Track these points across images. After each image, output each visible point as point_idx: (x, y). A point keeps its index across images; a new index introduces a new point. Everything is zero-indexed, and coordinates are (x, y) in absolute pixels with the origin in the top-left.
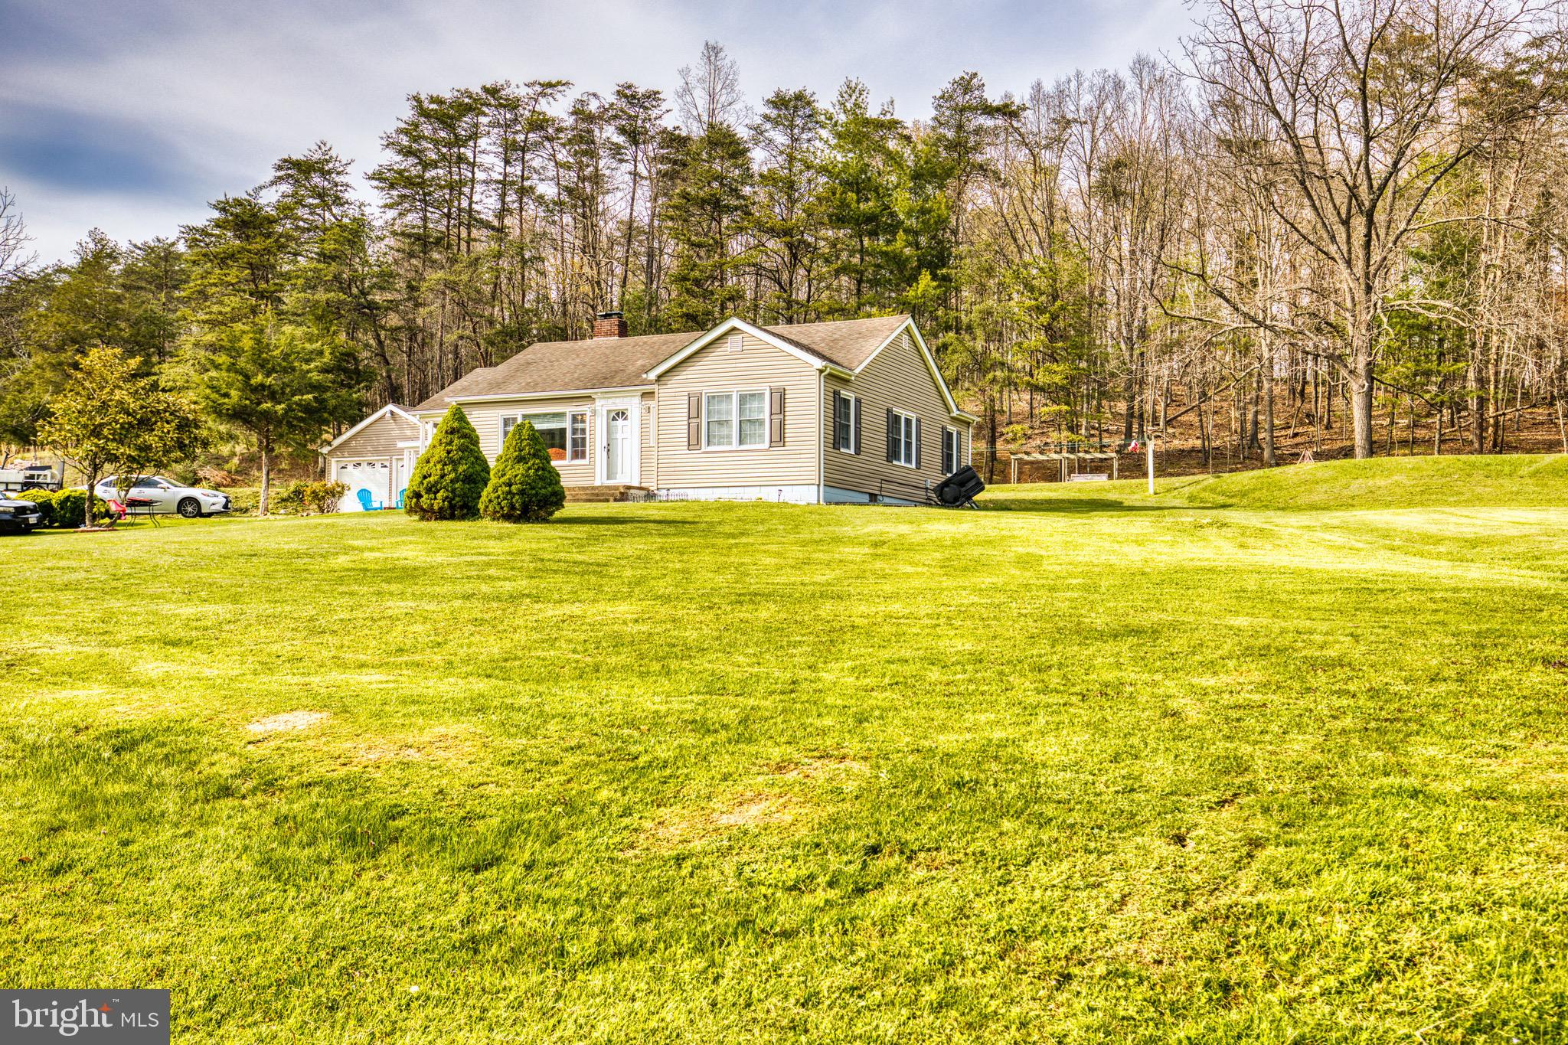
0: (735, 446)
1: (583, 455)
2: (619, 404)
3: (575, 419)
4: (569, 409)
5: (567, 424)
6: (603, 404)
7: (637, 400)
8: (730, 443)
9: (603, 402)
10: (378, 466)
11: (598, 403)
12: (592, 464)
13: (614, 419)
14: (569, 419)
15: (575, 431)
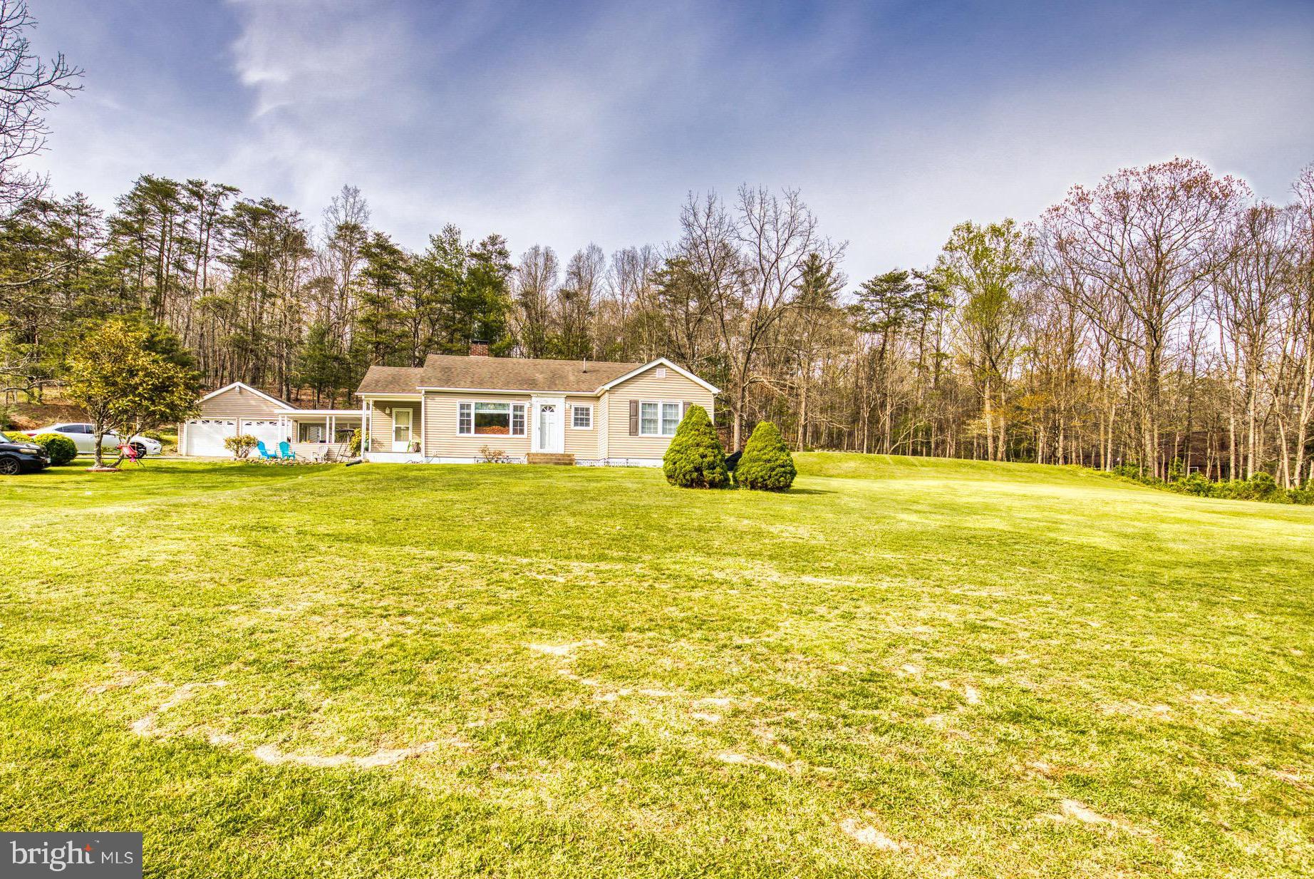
0: (660, 434)
1: (522, 432)
2: (549, 401)
3: (516, 408)
4: (512, 402)
5: (510, 412)
6: (537, 402)
7: (563, 400)
8: (656, 432)
9: (538, 399)
10: (225, 423)
11: (534, 399)
12: (529, 438)
13: (543, 410)
14: (511, 408)
15: (515, 416)
